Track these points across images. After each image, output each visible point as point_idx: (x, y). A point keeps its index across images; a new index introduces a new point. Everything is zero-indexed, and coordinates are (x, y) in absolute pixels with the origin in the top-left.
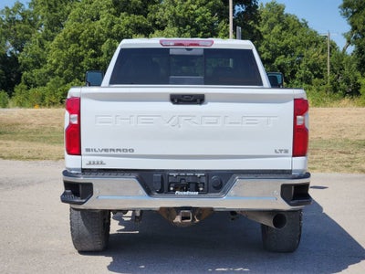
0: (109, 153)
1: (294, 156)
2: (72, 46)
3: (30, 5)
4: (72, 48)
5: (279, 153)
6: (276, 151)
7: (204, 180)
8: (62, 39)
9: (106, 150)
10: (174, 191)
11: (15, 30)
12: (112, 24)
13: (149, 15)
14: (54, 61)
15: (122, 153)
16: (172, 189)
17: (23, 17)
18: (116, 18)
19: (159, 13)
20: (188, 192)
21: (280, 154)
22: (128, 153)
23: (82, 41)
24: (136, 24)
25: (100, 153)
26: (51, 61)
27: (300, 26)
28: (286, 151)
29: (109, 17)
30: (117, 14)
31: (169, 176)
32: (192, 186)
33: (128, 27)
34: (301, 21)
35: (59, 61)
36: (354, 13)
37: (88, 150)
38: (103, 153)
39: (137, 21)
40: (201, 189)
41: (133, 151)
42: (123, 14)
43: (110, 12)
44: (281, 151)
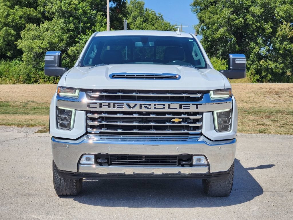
12: (8, 15)
13: (39, 8)
18: (11, 11)
19: (48, 7)
24: (28, 15)
27: (157, 19)
29: (5, 9)
30: (12, 7)
33: (21, 17)
34: (157, 15)
36: (201, 10)
39: (29, 13)
42: (17, 7)
43: (6, 5)
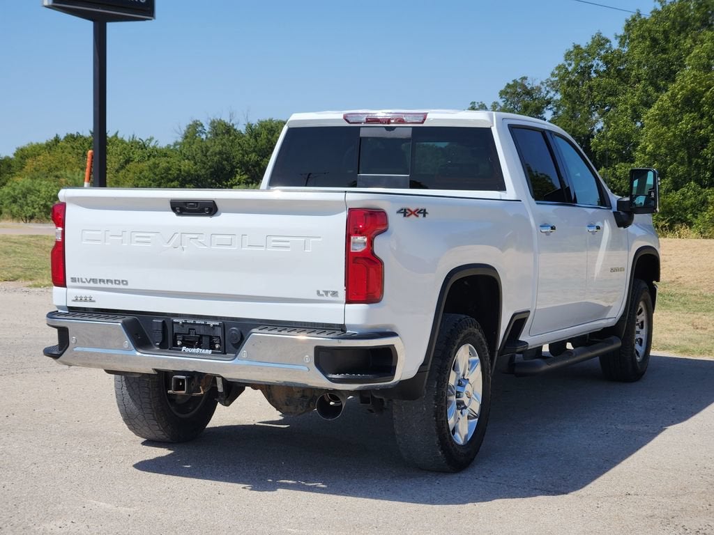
0: (98, 285)
1: (348, 301)
2: (686, 117)
3: (622, 40)
4: (686, 122)
5: (325, 296)
6: (318, 292)
7: (219, 332)
8: (666, 105)
9: (94, 281)
10: (181, 346)
11: (591, 88)
14: (650, 148)
15: (114, 286)
16: (179, 343)
17: (607, 63)
20: (198, 350)
21: (325, 298)
22: (121, 286)
23: (706, 108)
25: (87, 285)
26: (645, 148)
28: (335, 294)
31: (173, 323)
32: (205, 341)
35: (658, 147)
37: (74, 280)
38: (92, 284)
40: (217, 346)
41: (127, 284)
44: (326, 292)
